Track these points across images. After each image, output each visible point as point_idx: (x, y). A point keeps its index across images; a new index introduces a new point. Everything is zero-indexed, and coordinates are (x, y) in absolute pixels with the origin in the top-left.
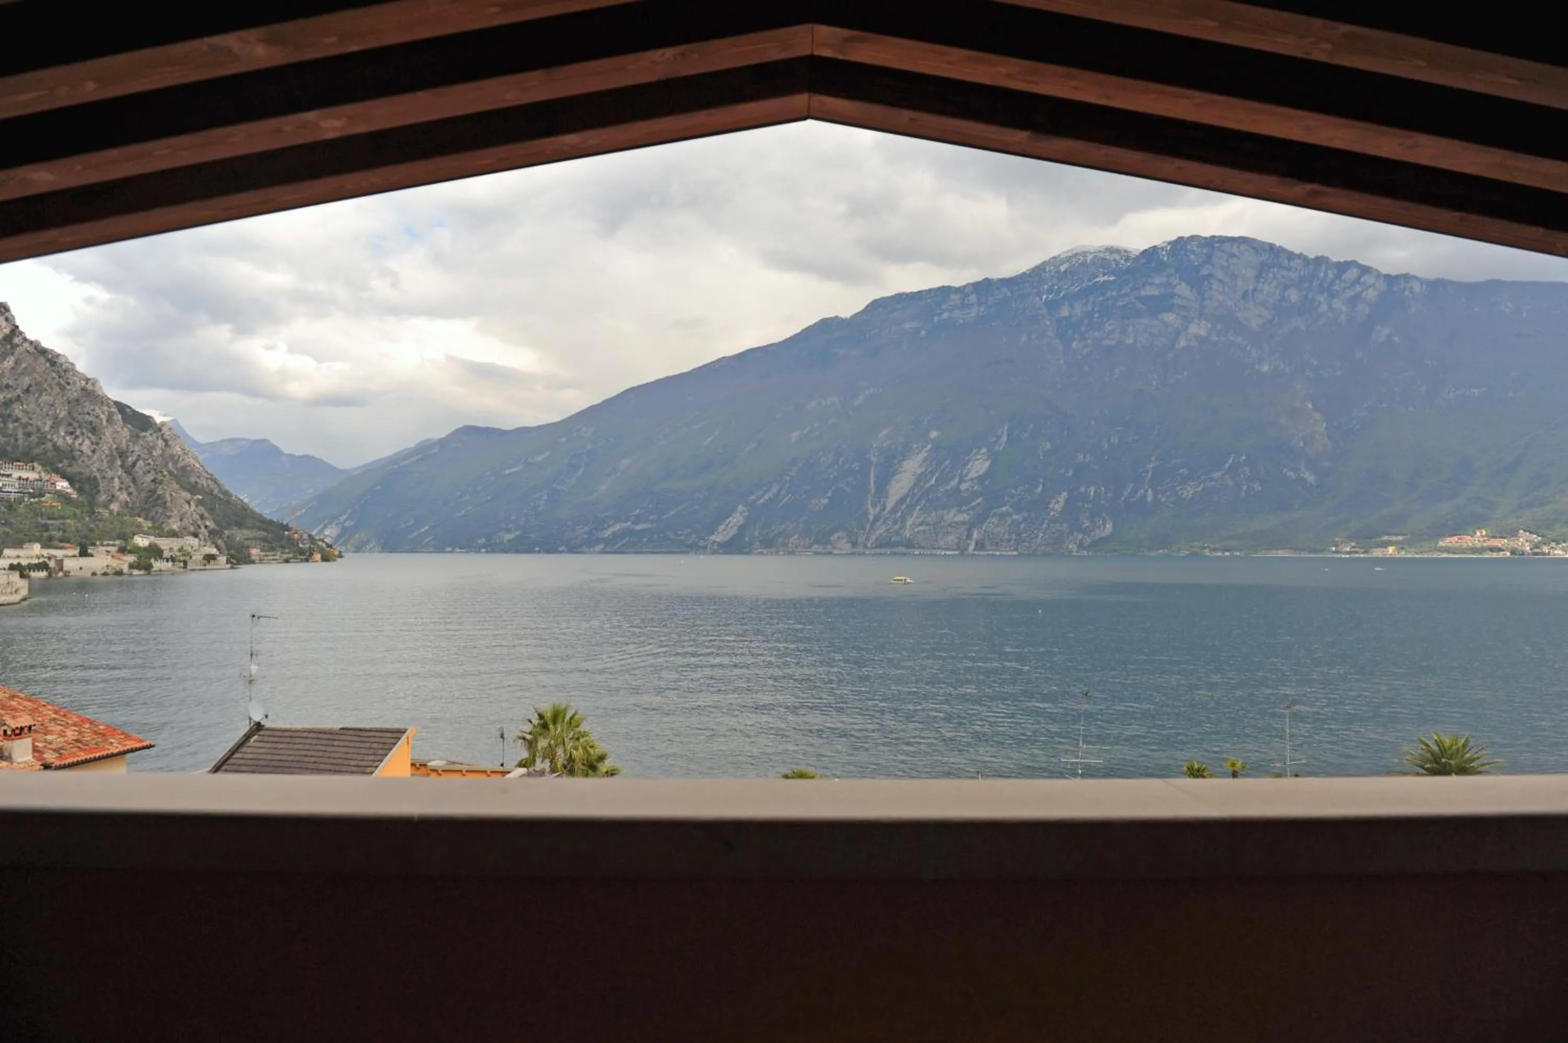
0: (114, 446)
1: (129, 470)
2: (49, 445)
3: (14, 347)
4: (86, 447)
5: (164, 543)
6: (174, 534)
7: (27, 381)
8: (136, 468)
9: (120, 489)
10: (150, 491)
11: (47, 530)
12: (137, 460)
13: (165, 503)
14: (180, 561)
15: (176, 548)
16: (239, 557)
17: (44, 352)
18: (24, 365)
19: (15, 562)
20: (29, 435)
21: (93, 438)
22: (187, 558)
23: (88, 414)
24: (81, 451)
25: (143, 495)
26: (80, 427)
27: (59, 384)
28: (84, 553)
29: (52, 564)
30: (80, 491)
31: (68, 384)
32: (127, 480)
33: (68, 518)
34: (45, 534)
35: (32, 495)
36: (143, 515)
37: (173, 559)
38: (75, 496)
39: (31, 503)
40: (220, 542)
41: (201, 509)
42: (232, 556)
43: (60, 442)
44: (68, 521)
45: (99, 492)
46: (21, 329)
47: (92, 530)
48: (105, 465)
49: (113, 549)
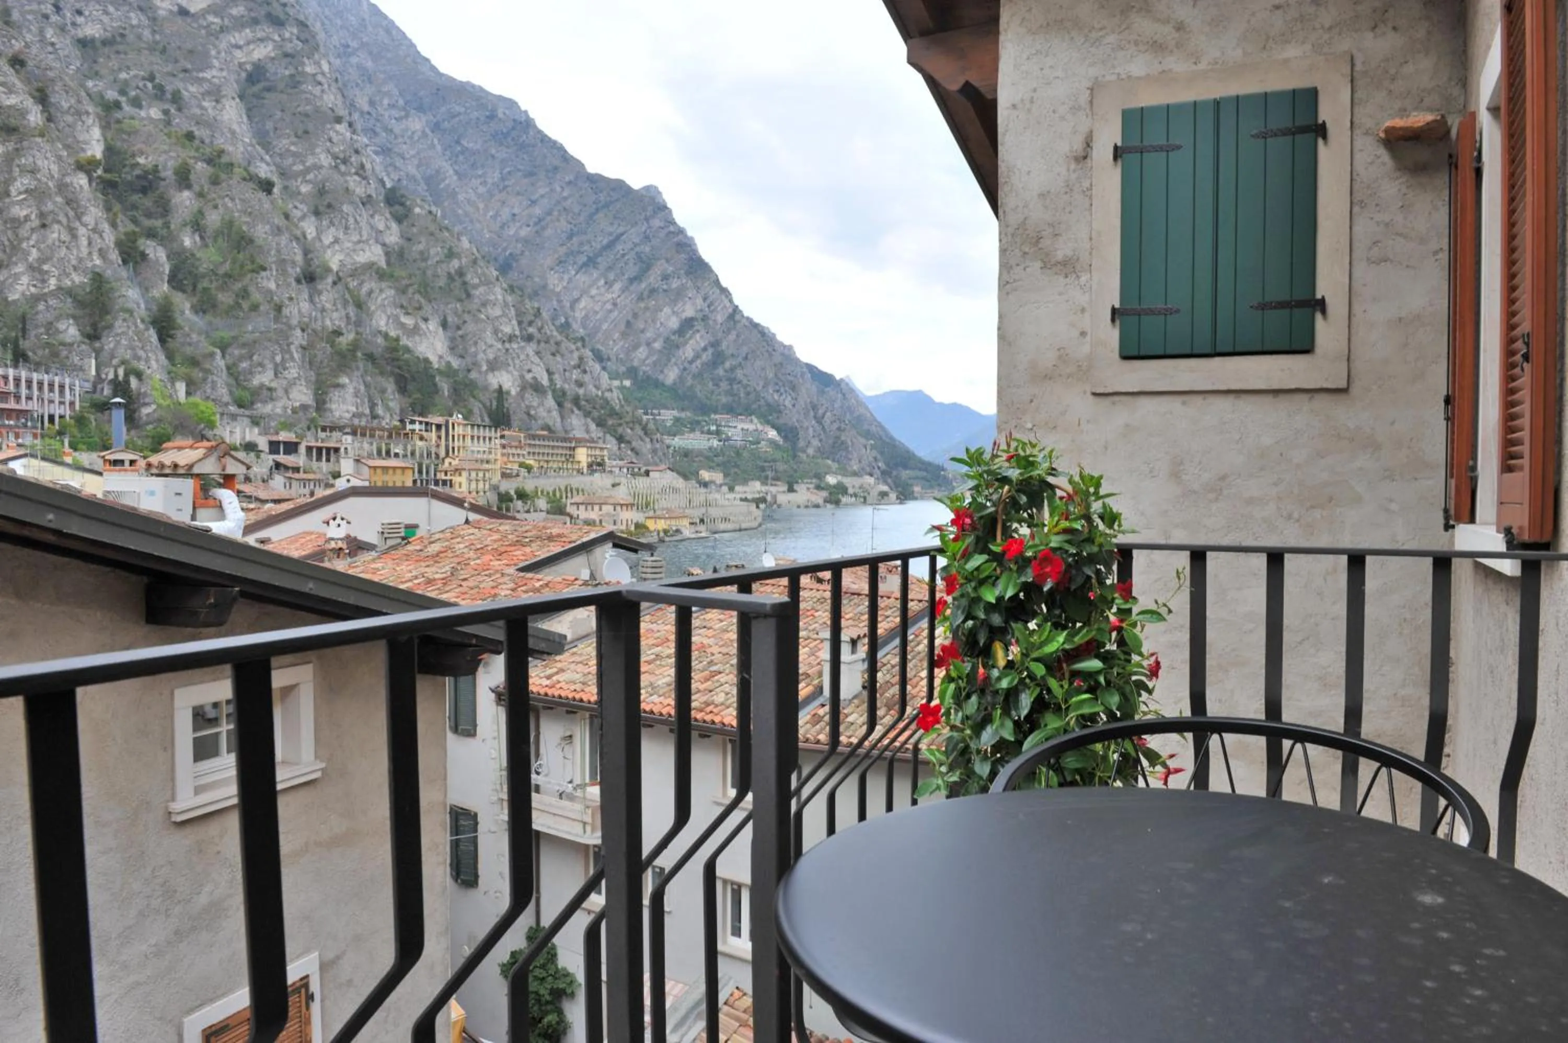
0: (808, 401)
1: (819, 420)
2: (762, 402)
3: (735, 322)
4: (788, 402)
5: (848, 481)
6: (855, 474)
7: (745, 350)
8: (825, 419)
9: (814, 436)
10: (836, 438)
11: (764, 470)
12: (826, 412)
13: (847, 448)
14: (860, 497)
15: (857, 486)
16: (905, 495)
17: (756, 326)
18: (742, 338)
19: (743, 496)
20: (748, 394)
21: (794, 394)
22: (866, 494)
23: (789, 375)
24: (785, 406)
25: (831, 441)
26: (784, 385)
27: (767, 351)
28: (791, 490)
29: (769, 498)
30: (785, 438)
31: (773, 351)
32: (818, 428)
33: (778, 461)
34: (763, 474)
35: (752, 443)
36: (831, 458)
37: (855, 495)
38: (782, 442)
39: (752, 449)
40: (890, 481)
41: (874, 453)
42: (901, 493)
43: (770, 399)
44: (778, 463)
45: (798, 439)
46: (741, 308)
47: (796, 471)
48: (802, 416)
49: (811, 486)
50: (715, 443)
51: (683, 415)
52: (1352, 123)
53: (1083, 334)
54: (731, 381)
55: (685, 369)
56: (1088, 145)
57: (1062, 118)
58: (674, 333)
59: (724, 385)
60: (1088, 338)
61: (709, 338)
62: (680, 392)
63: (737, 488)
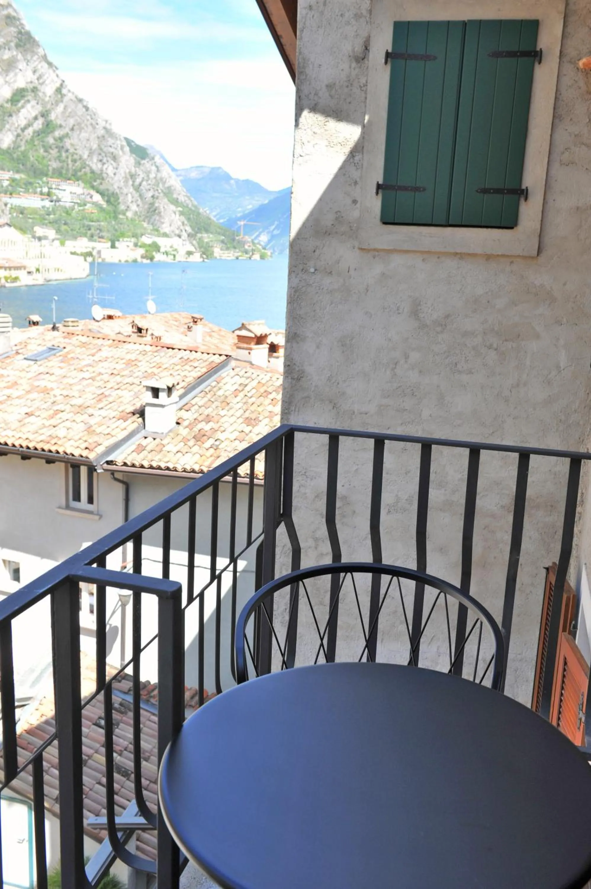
0: (127, 171)
1: (137, 188)
2: (88, 169)
3: (63, 96)
4: (110, 171)
5: (162, 242)
6: (165, 235)
7: (71, 122)
8: (142, 187)
9: (132, 202)
10: (150, 204)
11: (90, 229)
12: (142, 181)
13: (160, 213)
14: (171, 254)
15: (168, 246)
16: (207, 254)
17: (81, 101)
18: (69, 110)
19: (73, 250)
20: (74, 161)
21: (115, 164)
22: (175, 253)
23: (111, 146)
24: (107, 174)
25: (146, 206)
26: (106, 156)
27: (92, 124)
28: (113, 246)
29: (95, 253)
30: (108, 202)
31: (97, 124)
32: (136, 195)
33: (102, 221)
34: (89, 232)
35: (79, 205)
36: (146, 220)
37: (167, 253)
38: (105, 206)
39: (79, 210)
40: (194, 242)
41: (183, 218)
42: (203, 253)
43: (94, 167)
44: (102, 223)
45: (119, 203)
46: (66, 83)
47: (117, 231)
48: (122, 184)
49: (131, 245)
50: (47, 203)
51: (17, 176)
52: (561, 52)
53: (355, 202)
54: (60, 149)
55: (18, 136)
56: (366, 48)
57: (348, 23)
58: (7, 102)
59: (54, 152)
60: (358, 205)
61: (39, 108)
62: (15, 156)
63: (68, 243)
